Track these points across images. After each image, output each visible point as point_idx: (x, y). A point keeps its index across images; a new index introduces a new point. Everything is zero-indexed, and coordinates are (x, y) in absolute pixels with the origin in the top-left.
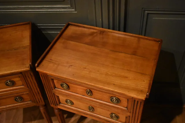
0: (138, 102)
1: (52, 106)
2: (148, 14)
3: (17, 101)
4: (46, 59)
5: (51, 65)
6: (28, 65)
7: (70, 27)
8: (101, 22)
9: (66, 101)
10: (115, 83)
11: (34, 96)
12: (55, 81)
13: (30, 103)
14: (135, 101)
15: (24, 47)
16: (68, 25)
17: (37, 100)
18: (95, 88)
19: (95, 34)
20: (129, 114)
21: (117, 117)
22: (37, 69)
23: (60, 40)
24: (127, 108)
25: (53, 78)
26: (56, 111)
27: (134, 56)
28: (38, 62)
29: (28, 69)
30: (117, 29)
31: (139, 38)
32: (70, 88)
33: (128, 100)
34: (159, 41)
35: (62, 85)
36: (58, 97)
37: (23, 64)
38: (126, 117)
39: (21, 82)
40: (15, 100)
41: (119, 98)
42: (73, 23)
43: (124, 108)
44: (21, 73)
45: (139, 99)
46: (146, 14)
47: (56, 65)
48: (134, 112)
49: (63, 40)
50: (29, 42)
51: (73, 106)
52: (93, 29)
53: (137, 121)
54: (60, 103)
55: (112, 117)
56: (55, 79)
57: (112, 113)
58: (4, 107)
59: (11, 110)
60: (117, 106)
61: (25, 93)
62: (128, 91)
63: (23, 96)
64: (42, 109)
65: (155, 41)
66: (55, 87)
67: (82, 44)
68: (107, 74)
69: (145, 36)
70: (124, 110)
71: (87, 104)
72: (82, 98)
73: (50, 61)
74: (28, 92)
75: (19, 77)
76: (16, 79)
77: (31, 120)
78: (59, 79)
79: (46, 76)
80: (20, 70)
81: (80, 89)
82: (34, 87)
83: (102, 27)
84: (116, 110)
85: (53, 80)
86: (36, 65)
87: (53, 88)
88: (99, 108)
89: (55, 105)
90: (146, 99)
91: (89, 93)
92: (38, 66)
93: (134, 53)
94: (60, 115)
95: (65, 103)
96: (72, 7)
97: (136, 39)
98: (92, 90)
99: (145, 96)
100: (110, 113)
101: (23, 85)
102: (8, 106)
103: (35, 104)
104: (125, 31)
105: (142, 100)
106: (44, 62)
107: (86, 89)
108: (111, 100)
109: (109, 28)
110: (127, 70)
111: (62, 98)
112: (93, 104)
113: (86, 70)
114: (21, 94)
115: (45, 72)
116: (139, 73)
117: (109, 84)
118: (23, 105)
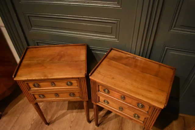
0: (157, 109)
1: (93, 102)
2: (167, 49)
3: (70, 96)
4: (96, 71)
5: (99, 76)
6: (84, 74)
7: (112, 51)
8: (134, 50)
9: (104, 101)
10: (143, 95)
11: (82, 94)
12: (100, 87)
13: (78, 99)
14: (155, 108)
15: (81, 60)
16: (112, 49)
17: (84, 97)
18: (128, 96)
19: (130, 58)
20: (148, 116)
21: (139, 117)
22: (90, 77)
23: (105, 59)
24: (148, 112)
25: (99, 84)
26: (95, 106)
27: (156, 77)
28: (91, 72)
29: (84, 76)
30: (145, 56)
31: (160, 65)
32: (110, 93)
33: (150, 107)
34: (174, 69)
35: (104, 90)
36: (99, 97)
37: (81, 72)
38: (145, 118)
39: (77, 84)
40: (70, 95)
41: (144, 104)
42: (115, 49)
43: (146, 112)
44: (78, 78)
45: (158, 108)
46: (166, 49)
47: (103, 77)
48: (152, 116)
49: (108, 60)
50: (85, 58)
51: (108, 105)
52: (129, 54)
53: (153, 122)
54: (99, 101)
55: (135, 117)
56: (101, 85)
57: (135, 114)
58: (61, 98)
59: (65, 101)
60: (140, 110)
61: (77, 91)
62: (152, 101)
63: (75, 93)
64: (85, 104)
65: (171, 68)
66: (99, 91)
67: (121, 64)
68: (138, 88)
69: (162, 63)
70: (145, 113)
71: (119, 105)
72: (117, 100)
73: (99, 73)
74: (79, 91)
75: (77, 81)
76: (74, 82)
77: (73, 109)
78: (103, 86)
79: (95, 82)
80: (78, 76)
81: (117, 95)
82: (84, 88)
83: (135, 54)
84: (139, 112)
85: (99, 86)
86: (90, 74)
87: (97, 91)
88: (127, 109)
89: (96, 102)
90: (164, 108)
91: (123, 98)
92: (91, 75)
93: (156, 75)
94: (96, 109)
95: (103, 102)
96: (116, 38)
97: (158, 65)
98: (126, 97)
99: (164, 106)
100: (133, 113)
101: (77, 86)
102: (64, 98)
103: (81, 100)
104: (149, 58)
105: (161, 109)
106: (95, 73)
107: (121, 95)
108: (138, 105)
109: (139, 55)
110: (152, 86)
111: (102, 99)
112: (123, 106)
113: (123, 82)
114: (74, 92)
115: (95, 80)
116: (160, 89)
117: (139, 94)
118: (74, 99)
